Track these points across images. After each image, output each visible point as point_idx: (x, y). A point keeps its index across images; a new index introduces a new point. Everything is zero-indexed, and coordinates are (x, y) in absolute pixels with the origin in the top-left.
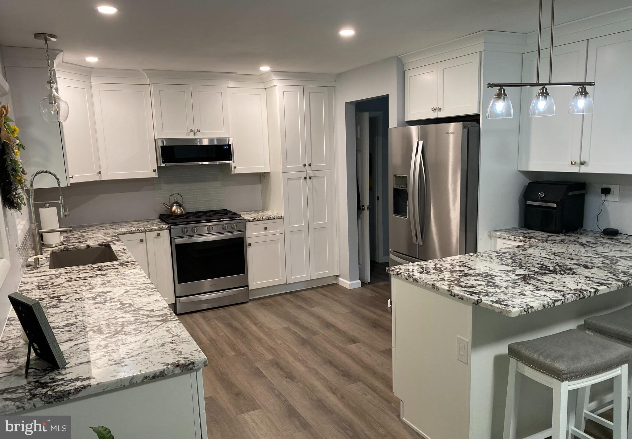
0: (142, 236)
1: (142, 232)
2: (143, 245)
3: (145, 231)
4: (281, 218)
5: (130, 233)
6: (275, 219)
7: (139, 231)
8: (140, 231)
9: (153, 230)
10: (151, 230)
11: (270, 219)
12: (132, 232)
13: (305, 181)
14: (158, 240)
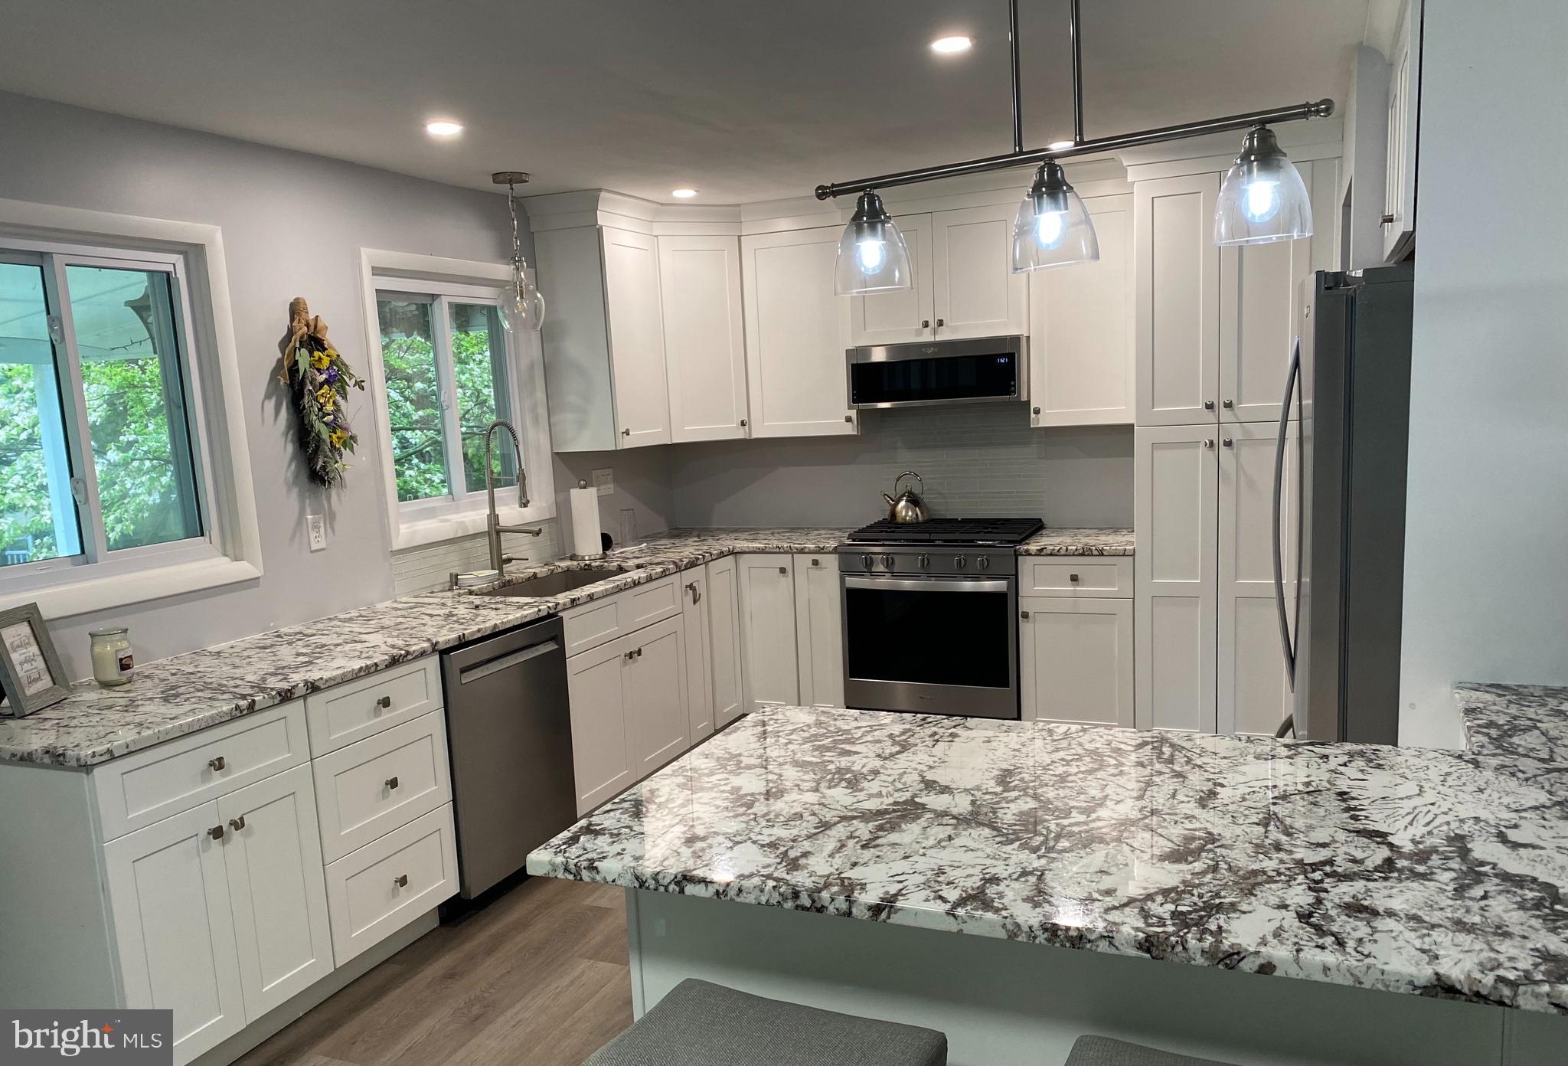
0: (784, 560)
1: (785, 553)
2: (785, 582)
3: (789, 551)
4: (1124, 555)
5: (762, 552)
6: (1103, 555)
7: (779, 551)
8: (782, 550)
9: (807, 550)
10: (802, 551)
11: (1088, 555)
12: (767, 550)
13: (1211, 455)
14: (815, 573)
